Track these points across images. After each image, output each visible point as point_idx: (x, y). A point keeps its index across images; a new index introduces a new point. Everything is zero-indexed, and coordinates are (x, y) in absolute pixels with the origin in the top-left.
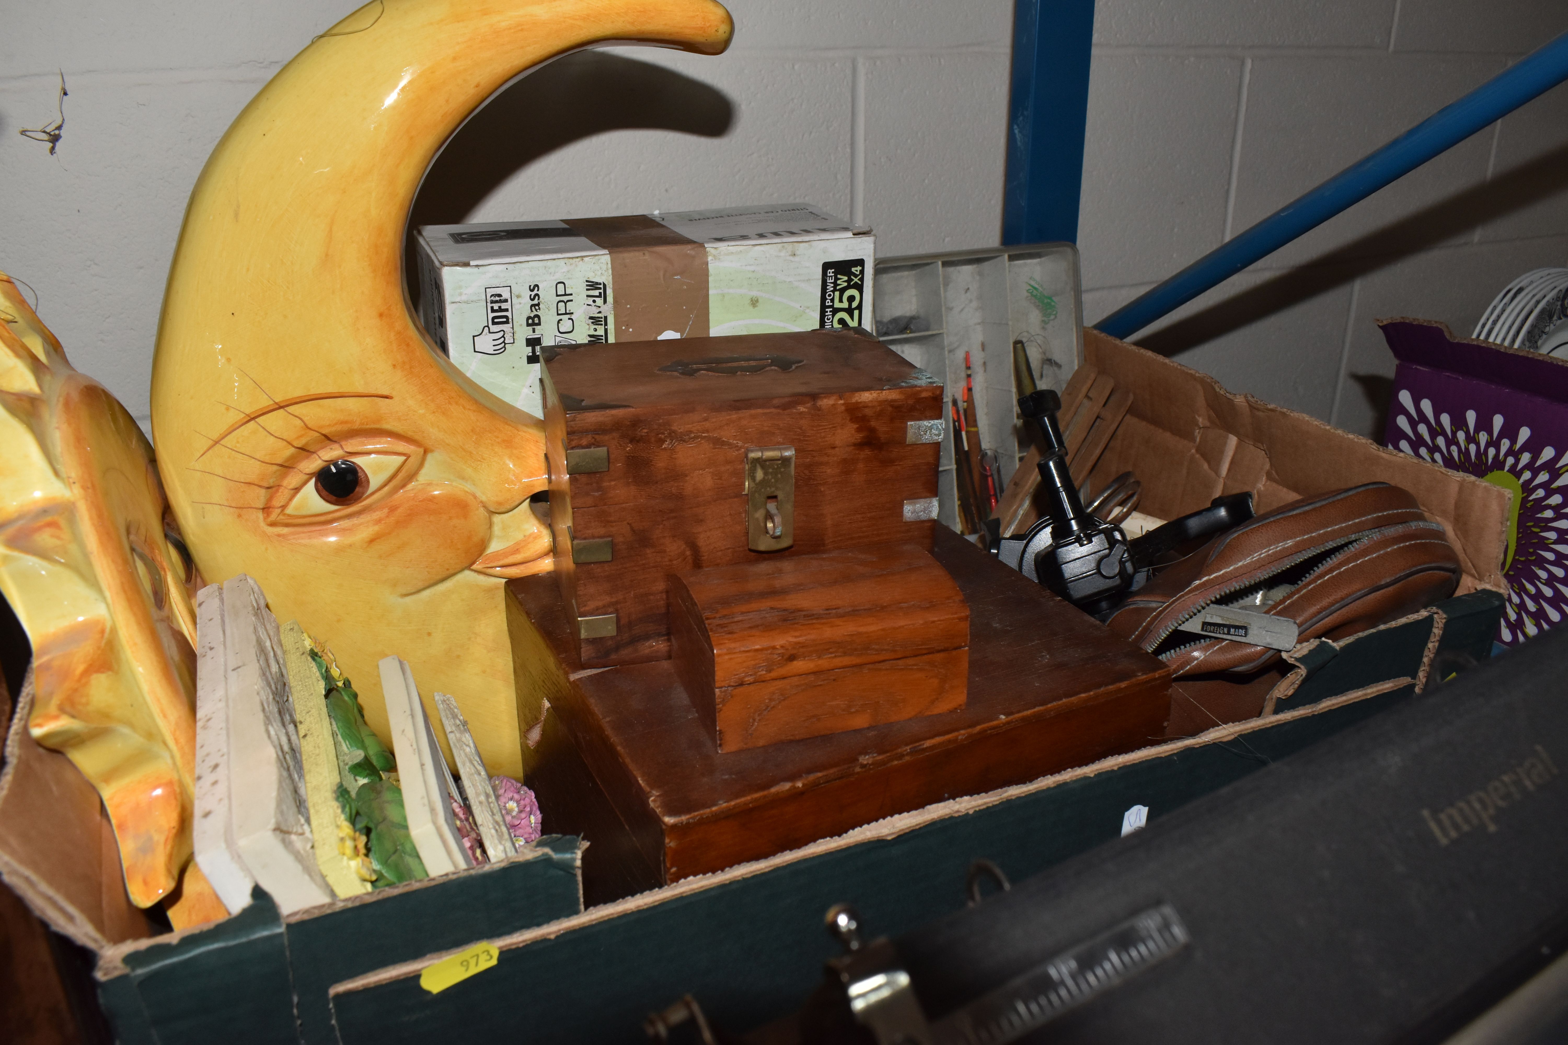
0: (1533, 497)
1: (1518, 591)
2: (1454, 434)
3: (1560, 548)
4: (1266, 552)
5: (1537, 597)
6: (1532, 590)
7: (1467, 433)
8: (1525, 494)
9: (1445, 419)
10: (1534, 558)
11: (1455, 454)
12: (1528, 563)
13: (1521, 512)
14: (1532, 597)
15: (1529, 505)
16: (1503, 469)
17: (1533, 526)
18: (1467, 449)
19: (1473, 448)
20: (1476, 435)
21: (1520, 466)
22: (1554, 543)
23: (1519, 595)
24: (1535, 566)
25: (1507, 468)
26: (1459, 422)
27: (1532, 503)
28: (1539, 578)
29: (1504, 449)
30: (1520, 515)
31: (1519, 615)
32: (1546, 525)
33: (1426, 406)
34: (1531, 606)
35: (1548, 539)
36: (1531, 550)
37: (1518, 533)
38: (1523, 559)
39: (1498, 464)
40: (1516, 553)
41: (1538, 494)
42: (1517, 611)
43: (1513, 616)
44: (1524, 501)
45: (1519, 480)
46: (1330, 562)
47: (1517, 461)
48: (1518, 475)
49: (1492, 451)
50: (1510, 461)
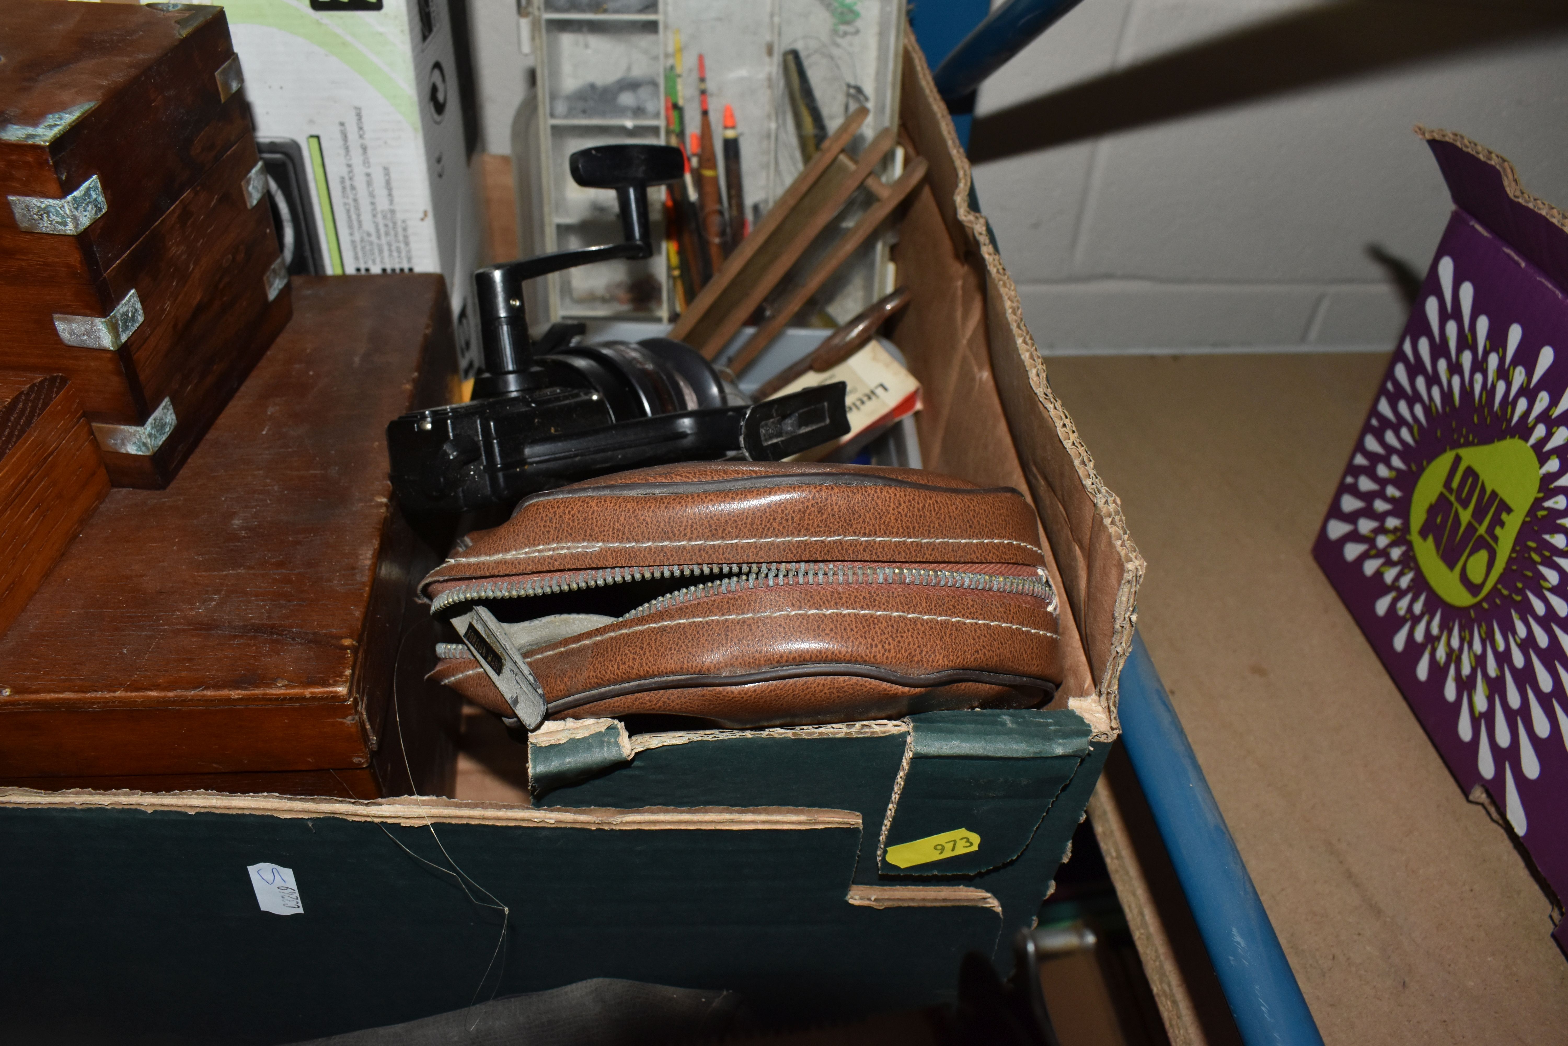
0: (1548, 504)
1: (1484, 636)
2: (1486, 354)
3: (1557, 603)
4: (562, 548)
5: (1504, 658)
6: (1501, 647)
7: (1502, 360)
8: (1541, 495)
9: (1483, 324)
10: (1518, 598)
11: (1478, 388)
12: (1509, 602)
13: (1528, 519)
14: (1498, 655)
15: (1541, 513)
16: (1526, 439)
17: (1534, 550)
18: (1494, 386)
19: (1501, 387)
20: (1512, 368)
21: (1549, 446)
22: (1549, 590)
23: (1483, 642)
24: (1516, 611)
25: (1532, 440)
26: (1497, 340)
27: (1544, 513)
28: (1514, 633)
29: (1539, 407)
30: (1524, 523)
31: (1474, 671)
32: (1550, 557)
33: (1467, 291)
34: (1492, 669)
35: (1546, 580)
36: (1520, 585)
37: (1513, 550)
38: (1505, 592)
39: (1523, 430)
40: (1501, 579)
41: (1556, 503)
42: (1474, 664)
43: (1466, 670)
44: (1537, 504)
45: (1541, 467)
46: (681, 596)
47: (1549, 435)
48: (1543, 459)
49: (1522, 404)
50: (1540, 431)
